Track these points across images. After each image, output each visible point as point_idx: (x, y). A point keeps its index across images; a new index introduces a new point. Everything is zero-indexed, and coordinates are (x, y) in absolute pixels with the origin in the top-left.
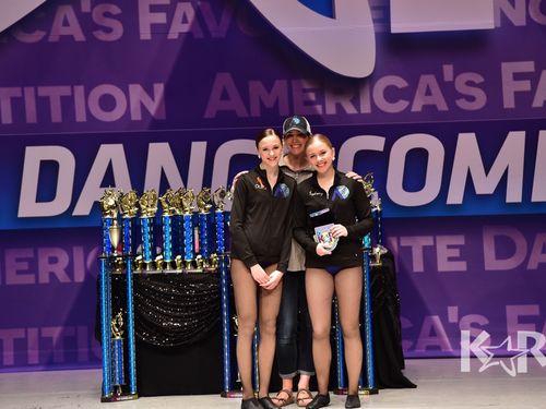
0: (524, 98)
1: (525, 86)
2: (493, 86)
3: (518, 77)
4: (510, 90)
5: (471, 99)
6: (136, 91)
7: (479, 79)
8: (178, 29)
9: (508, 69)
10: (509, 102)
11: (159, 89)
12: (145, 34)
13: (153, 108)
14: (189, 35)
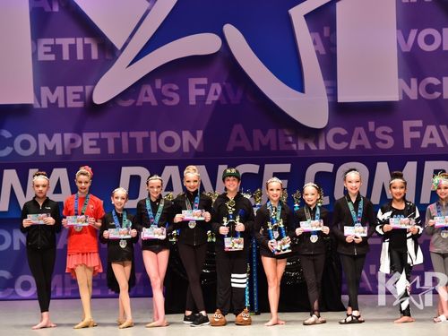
0: (416, 142)
1: (417, 135)
2: (398, 135)
3: (413, 129)
4: (408, 137)
5: (385, 142)
6: (187, 135)
7: (389, 130)
8: (212, 98)
9: (407, 124)
10: (407, 144)
11: (200, 134)
12: (192, 101)
13: (196, 145)
14: (218, 102)
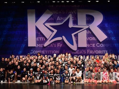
0: (89, 53)
1: (89, 52)
2: (86, 52)
3: (88, 51)
4: (88, 52)
5: (85, 53)
7: (85, 51)
8: (61, 46)
9: (88, 50)
10: (88, 53)
11: (59, 51)
12: (58, 46)
13: (58, 52)
14: (61, 47)
